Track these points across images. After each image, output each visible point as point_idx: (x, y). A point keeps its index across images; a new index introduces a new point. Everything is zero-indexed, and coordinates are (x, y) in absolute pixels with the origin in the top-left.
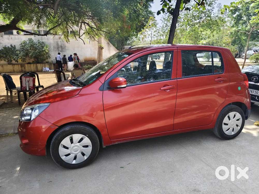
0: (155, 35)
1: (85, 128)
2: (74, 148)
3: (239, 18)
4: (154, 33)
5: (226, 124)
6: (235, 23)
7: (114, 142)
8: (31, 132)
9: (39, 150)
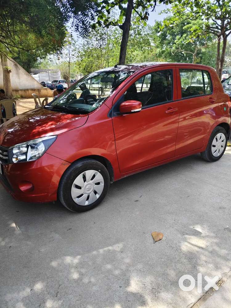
0: (74, 55)
1: (97, 163)
2: (87, 187)
3: (164, 36)
4: (73, 53)
5: (214, 146)
6: (160, 43)
7: (124, 175)
8: (39, 173)
9: (49, 195)
